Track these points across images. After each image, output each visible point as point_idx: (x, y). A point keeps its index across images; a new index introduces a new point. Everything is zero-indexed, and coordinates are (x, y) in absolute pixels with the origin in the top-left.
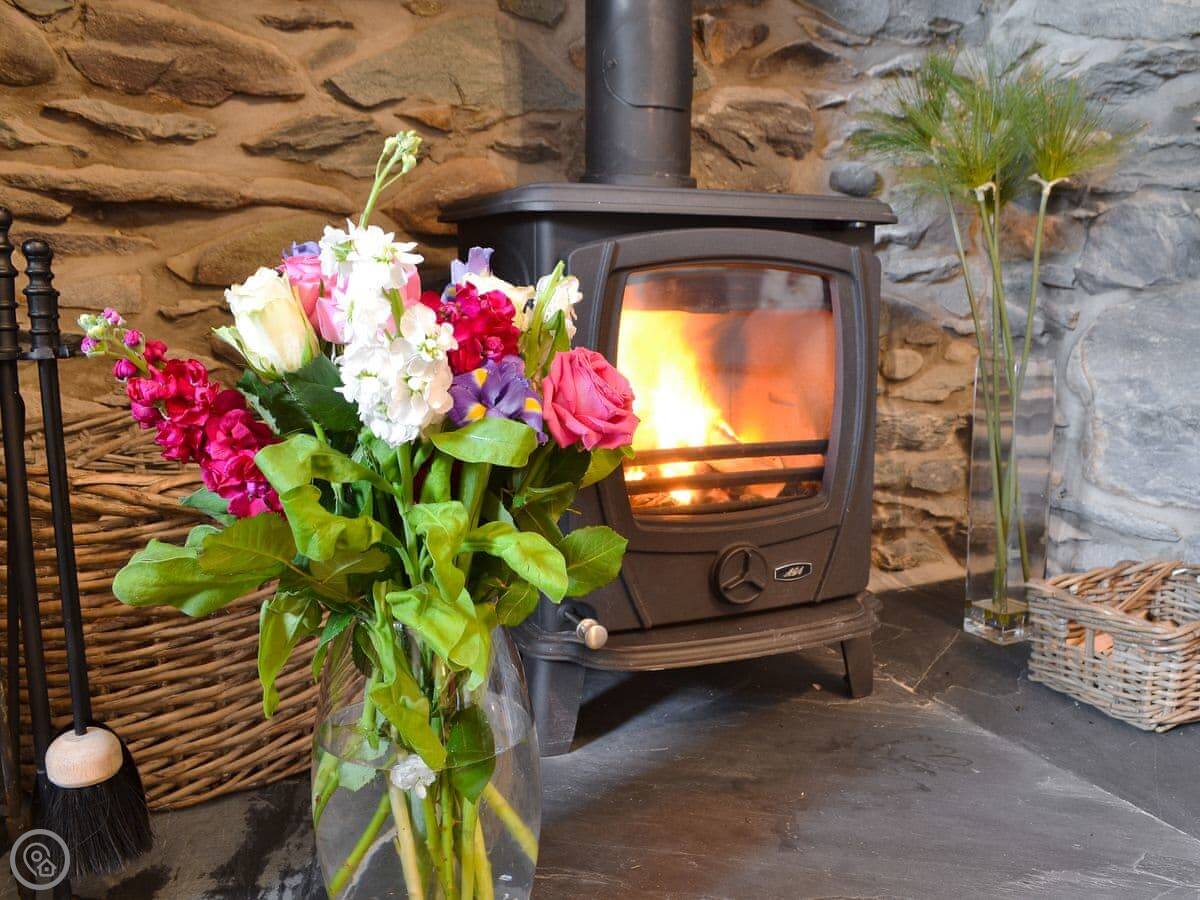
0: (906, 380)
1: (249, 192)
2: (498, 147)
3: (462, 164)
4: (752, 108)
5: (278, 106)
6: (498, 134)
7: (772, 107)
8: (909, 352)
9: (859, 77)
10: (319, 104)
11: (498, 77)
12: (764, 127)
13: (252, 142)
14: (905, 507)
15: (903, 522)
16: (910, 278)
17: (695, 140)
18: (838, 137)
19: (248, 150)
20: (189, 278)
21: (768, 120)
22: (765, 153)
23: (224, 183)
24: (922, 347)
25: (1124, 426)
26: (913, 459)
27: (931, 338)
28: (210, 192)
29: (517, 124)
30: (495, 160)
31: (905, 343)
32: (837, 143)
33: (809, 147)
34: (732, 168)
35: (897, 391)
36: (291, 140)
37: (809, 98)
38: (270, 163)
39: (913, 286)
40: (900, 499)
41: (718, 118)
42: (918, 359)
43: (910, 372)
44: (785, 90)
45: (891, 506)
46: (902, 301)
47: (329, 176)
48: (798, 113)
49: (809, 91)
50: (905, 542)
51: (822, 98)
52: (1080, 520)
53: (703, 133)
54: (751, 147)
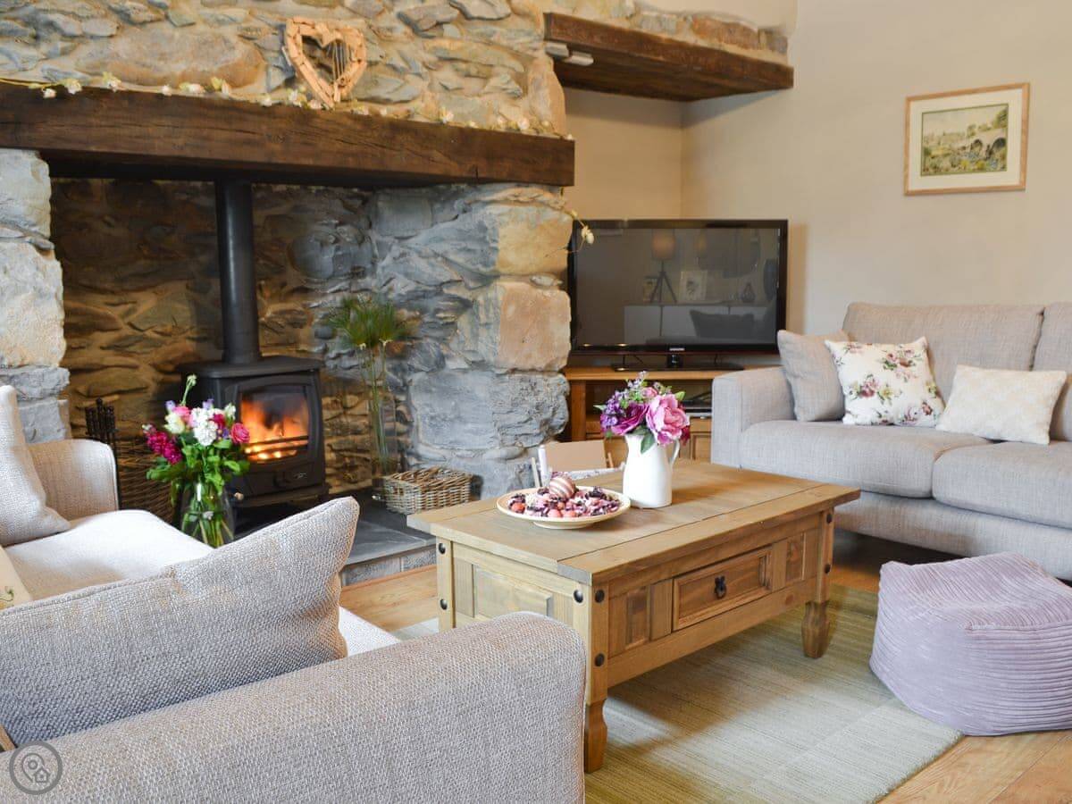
0: (352, 408)
1: (105, 363)
2: (189, 338)
3: (177, 345)
4: (282, 313)
5: (113, 333)
6: (189, 334)
7: (290, 311)
8: (352, 397)
9: (324, 295)
10: (127, 331)
11: (188, 314)
12: (287, 319)
13: (104, 345)
14: (357, 457)
15: (357, 463)
16: (351, 368)
17: (260, 327)
18: (317, 318)
19: (102, 348)
20: (85, 394)
21: (288, 316)
22: (289, 329)
23: (95, 361)
24: (359, 394)
25: (427, 421)
26: (358, 438)
27: (362, 390)
28: (91, 364)
29: (195, 330)
30: (188, 343)
31: (350, 393)
32: (317, 320)
33: (305, 324)
34: (276, 335)
35: (349, 412)
36: (118, 344)
37: (304, 306)
38: (111, 352)
39: (352, 370)
40: (355, 454)
41: (269, 319)
42: (357, 399)
43: (353, 404)
44: (294, 304)
45: (351, 457)
46: (348, 377)
47: (130, 354)
48: (300, 313)
49: (304, 302)
50: (358, 471)
51: (309, 304)
52: (418, 457)
53: (264, 324)
54: (282, 327)
